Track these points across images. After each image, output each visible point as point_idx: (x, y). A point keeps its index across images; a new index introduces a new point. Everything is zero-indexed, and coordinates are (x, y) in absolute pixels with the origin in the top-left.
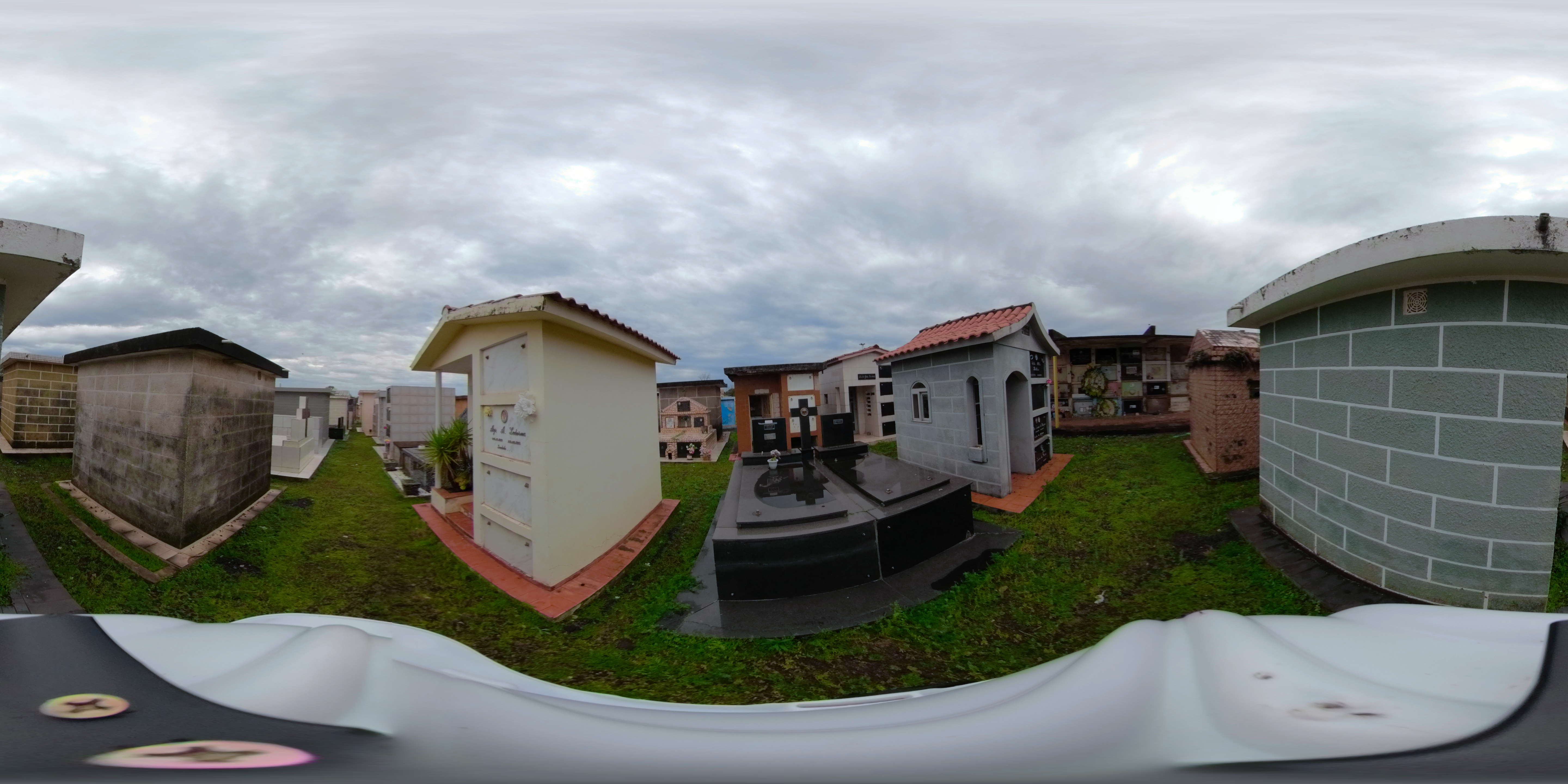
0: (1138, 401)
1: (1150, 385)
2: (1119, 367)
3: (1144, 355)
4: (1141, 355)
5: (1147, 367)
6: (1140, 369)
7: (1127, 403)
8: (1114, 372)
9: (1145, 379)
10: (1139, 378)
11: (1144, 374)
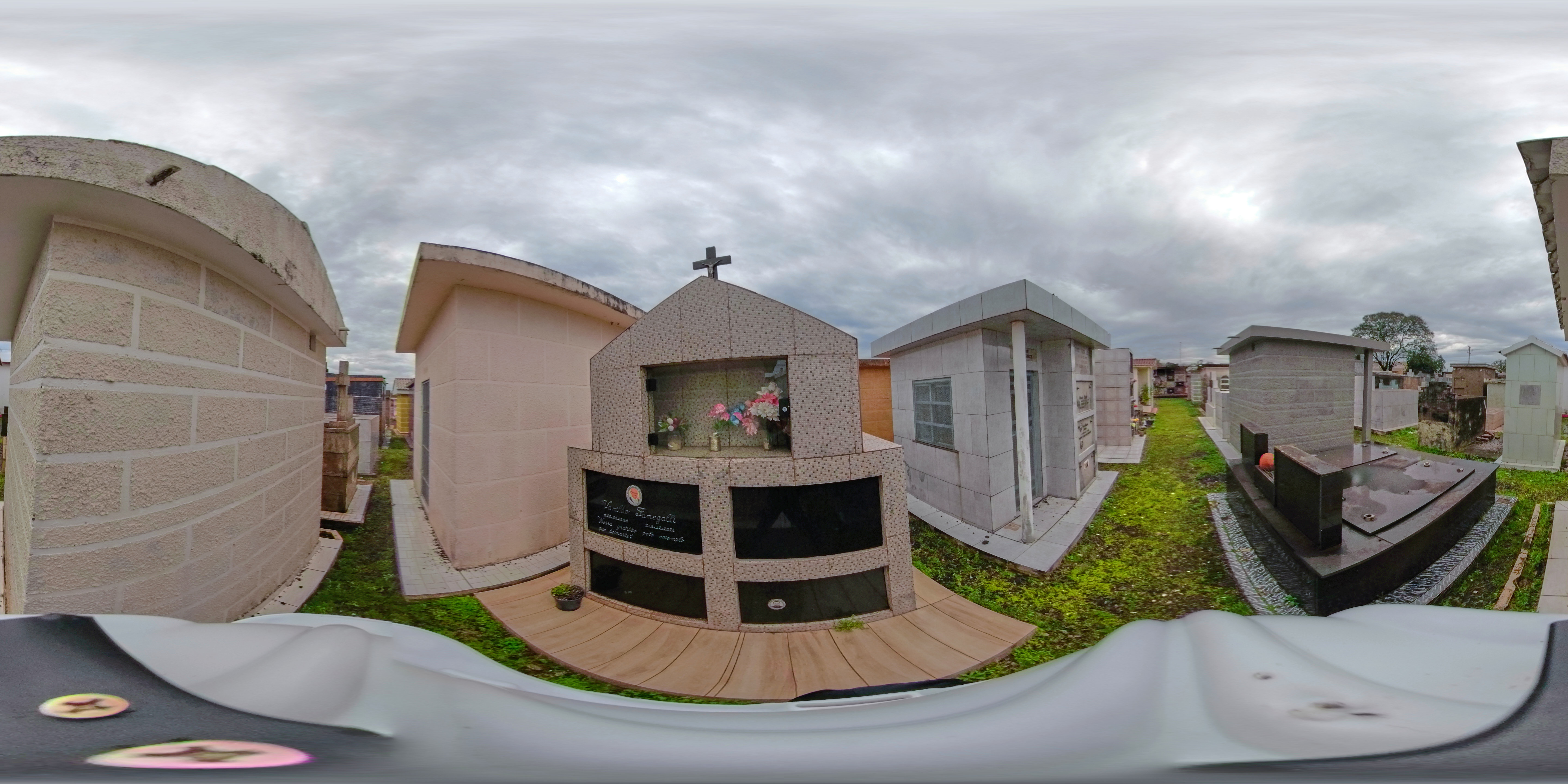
0: (1173, 389)
1: (1178, 383)
2: (1166, 376)
3: (1175, 372)
4: (1173, 372)
5: (1176, 376)
6: (1174, 377)
7: (1169, 389)
8: (1164, 378)
9: (1176, 381)
10: (1172, 380)
11: (1175, 378)
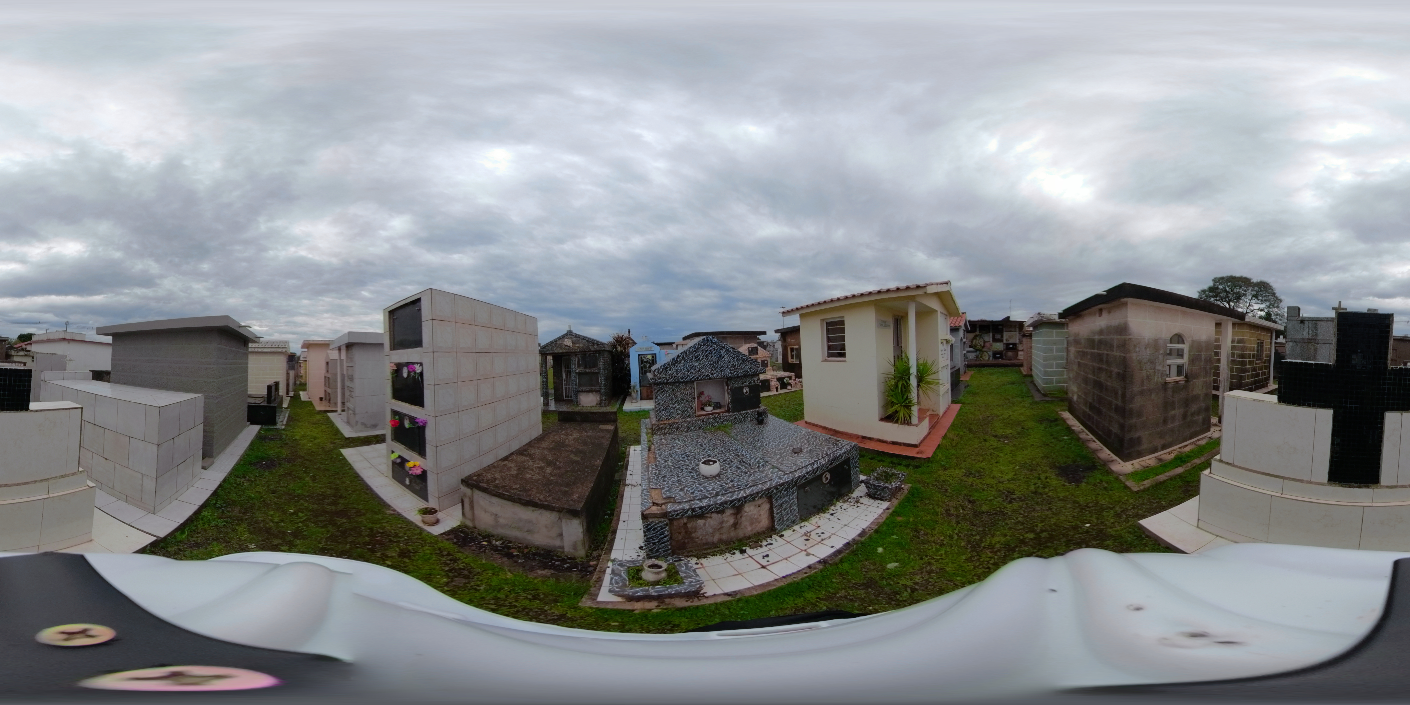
0: (1000, 353)
1: (1007, 345)
2: (991, 335)
3: (1004, 329)
4: (1002, 331)
5: (1006, 335)
6: (1002, 336)
7: (995, 354)
8: (988, 338)
9: (1005, 342)
10: (1002, 341)
11: (1004, 339)
